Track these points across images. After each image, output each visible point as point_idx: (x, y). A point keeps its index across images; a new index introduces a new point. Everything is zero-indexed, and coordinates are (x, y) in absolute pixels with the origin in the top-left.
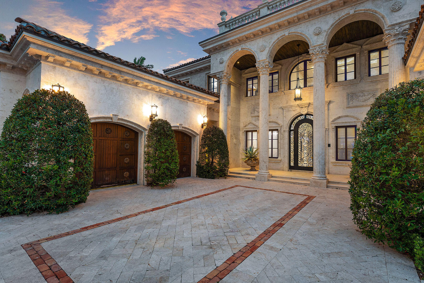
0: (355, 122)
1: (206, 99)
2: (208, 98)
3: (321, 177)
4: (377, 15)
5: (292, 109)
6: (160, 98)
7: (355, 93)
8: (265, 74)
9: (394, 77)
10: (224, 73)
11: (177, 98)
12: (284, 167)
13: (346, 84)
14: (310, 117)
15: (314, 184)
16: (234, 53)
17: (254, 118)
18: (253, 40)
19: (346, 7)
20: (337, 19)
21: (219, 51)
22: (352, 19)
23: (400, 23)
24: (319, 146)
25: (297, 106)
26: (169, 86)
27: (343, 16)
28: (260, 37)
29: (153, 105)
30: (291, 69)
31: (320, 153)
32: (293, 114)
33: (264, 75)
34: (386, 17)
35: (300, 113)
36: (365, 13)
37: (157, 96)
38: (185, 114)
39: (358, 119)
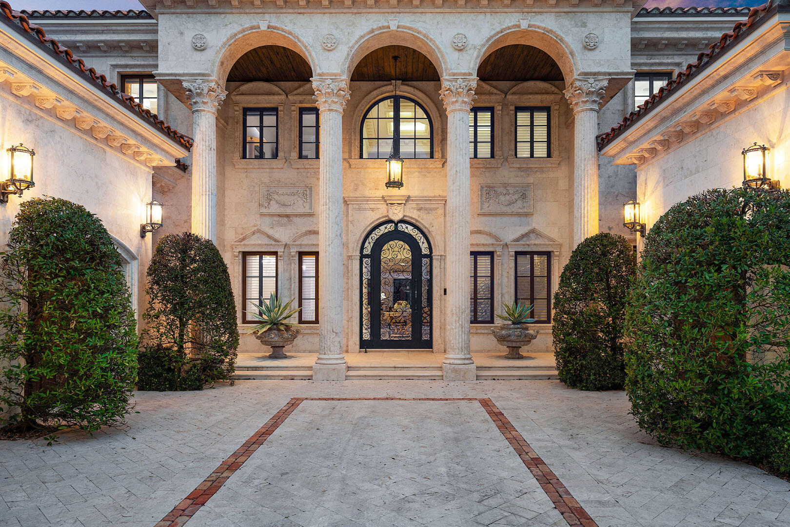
0: (493, 244)
1: (158, 150)
2: (165, 147)
3: (465, 359)
4: (564, 46)
5: (367, 206)
6: (28, 121)
7: (493, 187)
8: (336, 111)
9: (584, 169)
10: (212, 81)
11: (79, 134)
12: (351, 343)
13: (478, 166)
14: (407, 228)
15: (453, 375)
16: (244, 30)
17: (268, 220)
18: (303, 13)
19: (513, 10)
20: (498, 30)
21: (191, 10)
22: (519, 39)
23: (595, 74)
24: (460, 293)
25: (379, 200)
26: (65, 88)
27: (509, 28)
28: (322, 11)
29: (16, 144)
30: (366, 109)
31: (463, 307)
32: (372, 217)
33: (333, 114)
34: (577, 55)
35: (388, 216)
36: (545, 35)
37: (20, 112)
38: (99, 188)
39: (497, 239)
